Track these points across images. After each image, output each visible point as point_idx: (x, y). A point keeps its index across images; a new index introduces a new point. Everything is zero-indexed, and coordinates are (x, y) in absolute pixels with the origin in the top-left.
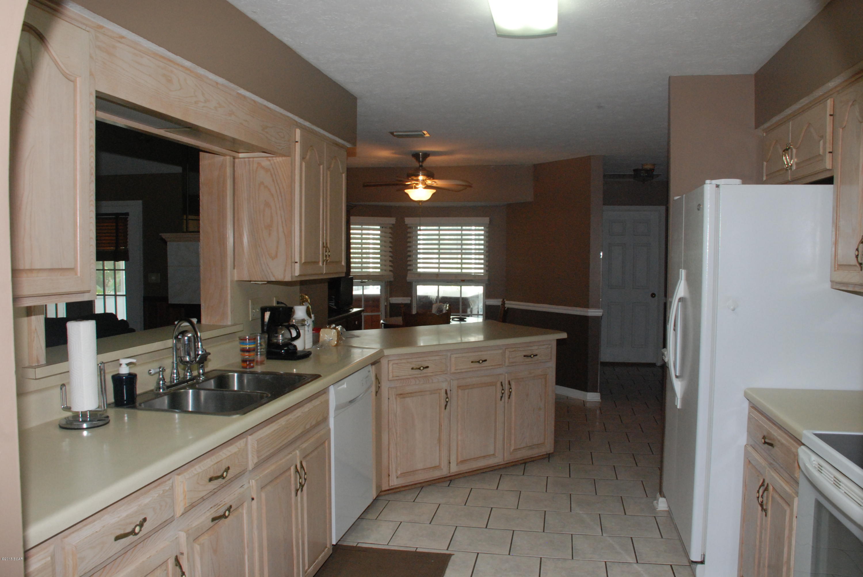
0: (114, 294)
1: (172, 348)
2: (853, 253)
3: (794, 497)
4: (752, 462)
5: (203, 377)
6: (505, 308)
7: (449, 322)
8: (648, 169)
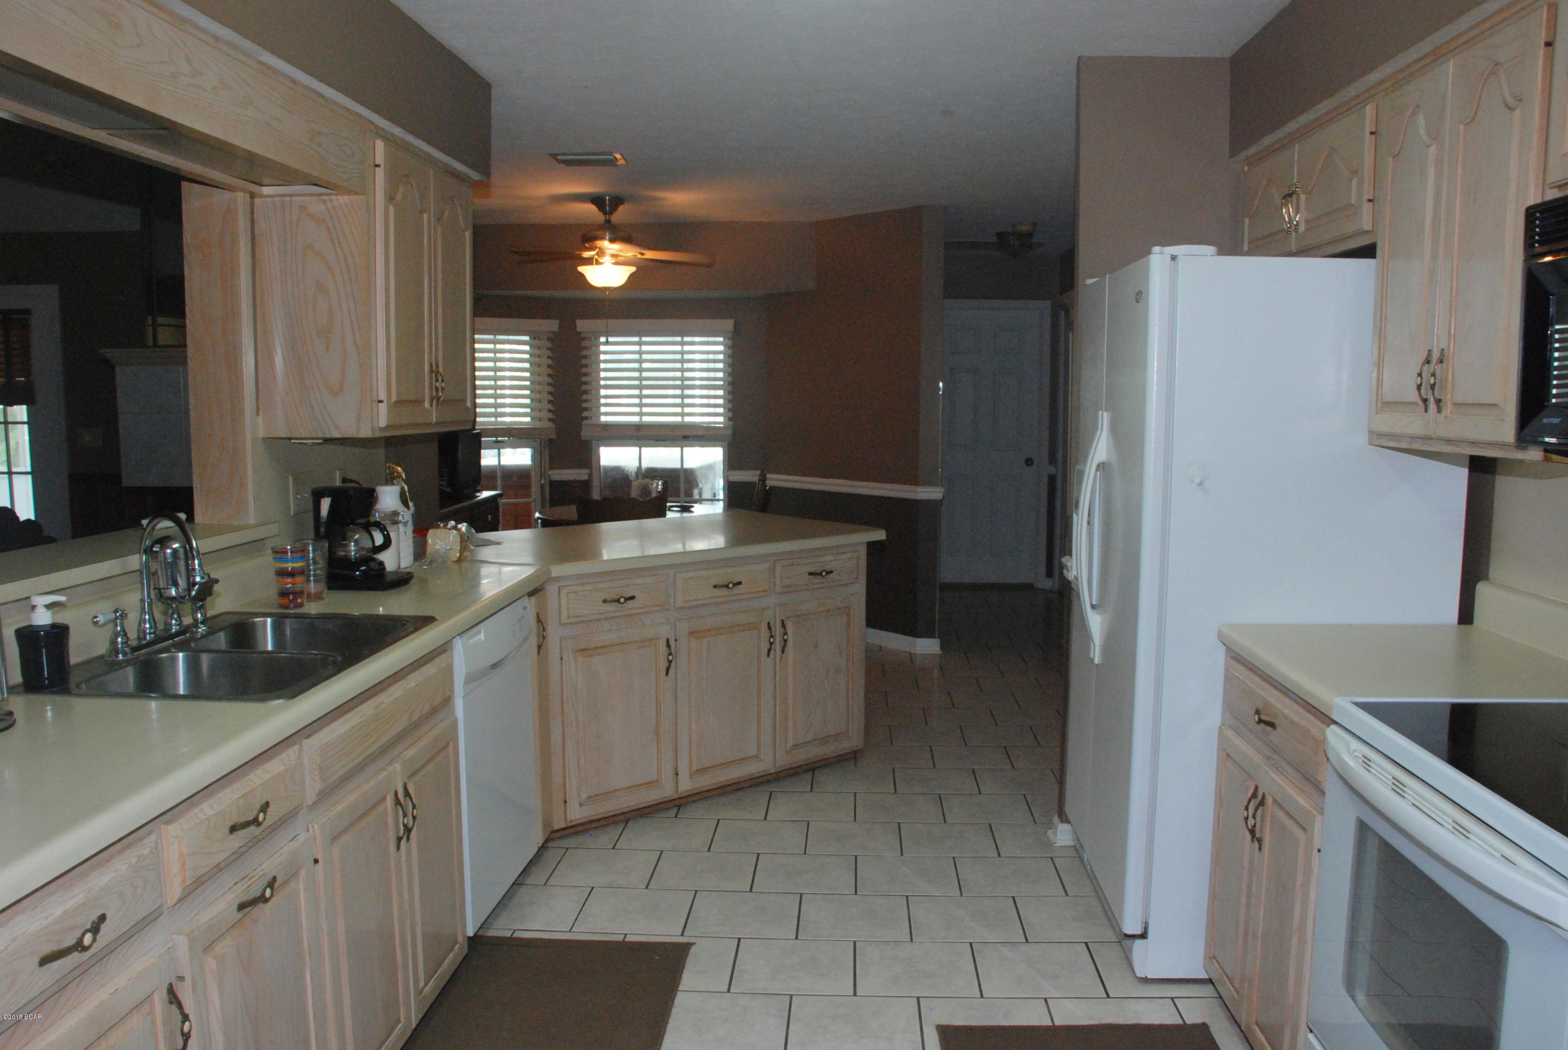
0: (6, 470)
1: (140, 571)
2: (1414, 380)
3: (1314, 816)
4: (1233, 755)
5: (204, 628)
6: (766, 486)
7: (664, 515)
8: (1024, 232)
